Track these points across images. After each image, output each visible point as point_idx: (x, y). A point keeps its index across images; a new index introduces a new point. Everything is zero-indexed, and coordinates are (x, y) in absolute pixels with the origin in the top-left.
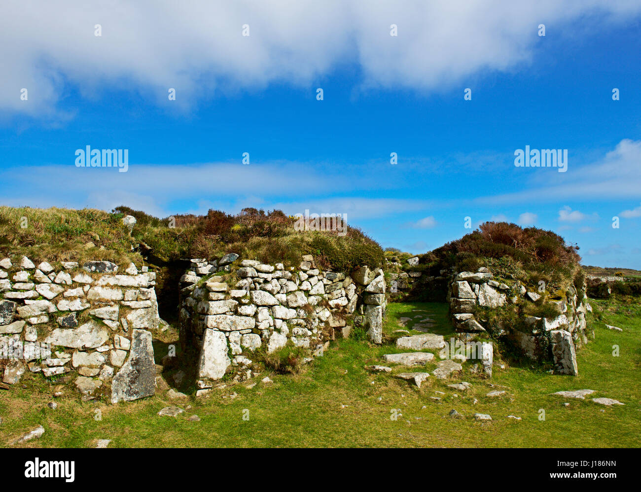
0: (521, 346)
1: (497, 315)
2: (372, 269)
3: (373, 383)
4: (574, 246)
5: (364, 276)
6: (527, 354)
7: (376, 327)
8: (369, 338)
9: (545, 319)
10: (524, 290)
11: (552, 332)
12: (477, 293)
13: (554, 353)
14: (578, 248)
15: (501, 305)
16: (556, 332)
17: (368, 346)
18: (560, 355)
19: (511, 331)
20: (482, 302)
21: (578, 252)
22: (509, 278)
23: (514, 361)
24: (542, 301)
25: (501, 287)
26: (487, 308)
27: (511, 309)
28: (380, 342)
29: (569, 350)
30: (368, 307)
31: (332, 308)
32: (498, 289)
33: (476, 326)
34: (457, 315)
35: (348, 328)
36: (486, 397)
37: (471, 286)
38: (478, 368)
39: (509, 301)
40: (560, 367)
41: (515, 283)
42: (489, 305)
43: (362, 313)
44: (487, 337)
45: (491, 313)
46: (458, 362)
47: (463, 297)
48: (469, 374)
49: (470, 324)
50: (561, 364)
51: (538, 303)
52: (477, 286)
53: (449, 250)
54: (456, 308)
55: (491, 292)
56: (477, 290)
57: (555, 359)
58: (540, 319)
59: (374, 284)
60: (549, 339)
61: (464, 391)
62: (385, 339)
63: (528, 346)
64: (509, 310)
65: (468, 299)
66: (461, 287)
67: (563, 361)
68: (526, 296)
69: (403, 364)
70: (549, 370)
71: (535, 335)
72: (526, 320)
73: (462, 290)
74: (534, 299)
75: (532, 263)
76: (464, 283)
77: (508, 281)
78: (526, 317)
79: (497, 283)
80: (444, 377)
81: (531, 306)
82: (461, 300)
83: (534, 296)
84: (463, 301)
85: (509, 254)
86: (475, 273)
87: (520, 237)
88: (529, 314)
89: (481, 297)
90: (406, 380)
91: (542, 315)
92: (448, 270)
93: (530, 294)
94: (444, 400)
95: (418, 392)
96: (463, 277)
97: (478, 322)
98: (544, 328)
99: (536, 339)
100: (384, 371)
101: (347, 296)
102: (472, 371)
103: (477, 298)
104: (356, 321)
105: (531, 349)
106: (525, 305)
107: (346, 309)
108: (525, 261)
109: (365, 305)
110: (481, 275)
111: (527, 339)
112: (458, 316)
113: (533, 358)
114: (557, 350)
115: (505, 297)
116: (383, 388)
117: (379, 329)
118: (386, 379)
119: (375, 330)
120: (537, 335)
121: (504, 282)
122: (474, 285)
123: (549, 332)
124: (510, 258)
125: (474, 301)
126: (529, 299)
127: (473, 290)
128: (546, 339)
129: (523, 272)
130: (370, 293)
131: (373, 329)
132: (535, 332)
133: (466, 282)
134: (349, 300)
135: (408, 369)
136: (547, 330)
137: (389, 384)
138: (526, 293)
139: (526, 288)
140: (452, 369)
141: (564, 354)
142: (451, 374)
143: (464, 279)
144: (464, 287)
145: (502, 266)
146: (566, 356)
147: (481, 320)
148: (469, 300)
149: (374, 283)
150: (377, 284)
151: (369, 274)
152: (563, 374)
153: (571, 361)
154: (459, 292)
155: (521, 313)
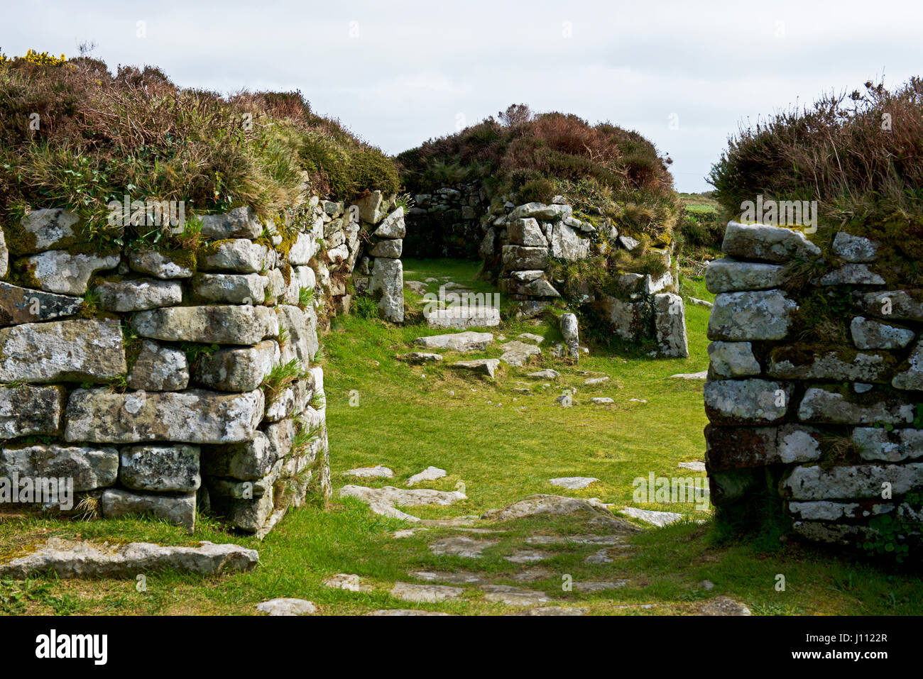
0: (611, 320)
1: (580, 272)
2: (386, 197)
3: (424, 376)
4: (665, 158)
5: (374, 208)
6: (619, 331)
7: (394, 295)
8: (382, 314)
9: (650, 277)
10: (614, 232)
11: (657, 295)
12: (549, 238)
13: (658, 327)
14: (670, 162)
15: (584, 256)
16: (663, 295)
17: (384, 326)
18: (667, 329)
19: (598, 297)
20: (557, 250)
21: (671, 169)
22: (594, 213)
23: (599, 342)
24: (642, 250)
25: (583, 229)
26: (563, 261)
27: (598, 263)
28: (402, 320)
29: (680, 321)
30: (377, 261)
31: (331, 263)
32: (580, 232)
33: (549, 289)
34: (520, 273)
35: (348, 297)
36: (586, 385)
37: (541, 227)
38: (563, 350)
39: (594, 250)
40: (666, 347)
41: (602, 222)
42: (567, 256)
43: (368, 272)
44: (564, 306)
45: (570, 269)
46: (530, 344)
47: (531, 244)
48: (550, 358)
49: (540, 286)
50: (667, 343)
51: (636, 253)
52: (550, 225)
53: (435, 155)
54: (518, 261)
55: (570, 237)
56: (549, 233)
57: (659, 336)
58: (642, 276)
59: (391, 222)
60: (652, 306)
61: (554, 379)
62: (410, 315)
63: (621, 318)
64: (596, 263)
65: (537, 246)
66: (528, 228)
67: (670, 338)
68: (618, 243)
69: (454, 350)
70: (649, 352)
71: (634, 301)
72: (622, 279)
73: (529, 232)
74: (629, 247)
75: (624, 189)
76: (531, 222)
77: (593, 219)
78: (620, 275)
79: (578, 222)
80: (519, 363)
81: (627, 257)
82: (527, 248)
83: (629, 242)
84: (530, 251)
85: (591, 173)
86: (548, 205)
87: (596, 143)
88: (625, 270)
89: (555, 243)
90: (472, 369)
91: (645, 270)
92: (433, 195)
93: (624, 239)
94: (535, 391)
95: (493, 384)
96: (531, 211)
97: (551, 283)
98: (646, 290)
99: (635, 307)
100: (433, 359)
101: (347, 243)
102: (554, 354)
103: (550, 246)
104: (357, 286)
105: (625, 323)
106: (618, 256)
107: (348, 266)
108: (615, 186)
109: (372, 259)
110: (555, 209)
111: (621, 308)
112: (522, 275)
113: (626, 336)
114: (663, 322)
115: (589, 243)
116: (440, 383)
117: (399, 299)
118: (439, 370)
119: (392, 301)
120: (637, 300)
121: (588, 220)
122: (545, 225)
123: (653, 296)
124: (593, 181)
125: (546, 249)
126: (623, 246)
127: (544, 232)
128: (649, 307)
129: (613, 204)
130: (384, 238)
131: (389, 299)
132: (634, 296)
133: (533, 219)
134: (350, 250)
135: (463, 356)
136: (651, 293)
137: (446, 378)
138: (618, 237)
139: (618, 230)
140: (528, 353)
141: (672, 327)
142: (528, 360)
143: (530, 216)
144: (532, 227)
145: (583, 193)
146: (675, 331)
147: (555, 281)
148: (539, 248)
149: (390, 219)
150: (395, 223)
151: (381, 205)
152: (670, 357)
153: (681, 337)
154: (524, 236)
155: (612, 268)
